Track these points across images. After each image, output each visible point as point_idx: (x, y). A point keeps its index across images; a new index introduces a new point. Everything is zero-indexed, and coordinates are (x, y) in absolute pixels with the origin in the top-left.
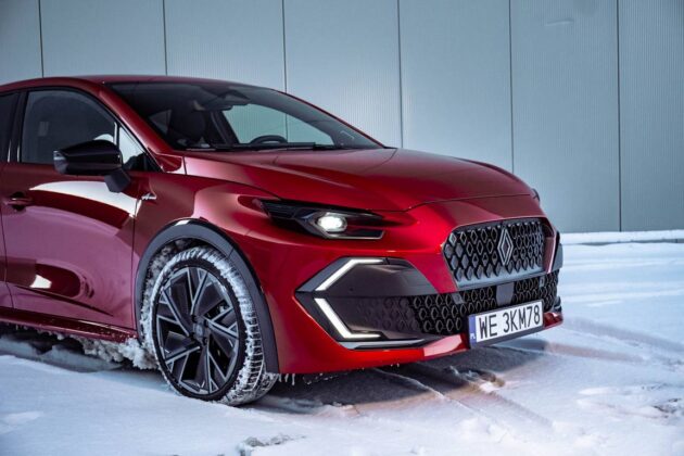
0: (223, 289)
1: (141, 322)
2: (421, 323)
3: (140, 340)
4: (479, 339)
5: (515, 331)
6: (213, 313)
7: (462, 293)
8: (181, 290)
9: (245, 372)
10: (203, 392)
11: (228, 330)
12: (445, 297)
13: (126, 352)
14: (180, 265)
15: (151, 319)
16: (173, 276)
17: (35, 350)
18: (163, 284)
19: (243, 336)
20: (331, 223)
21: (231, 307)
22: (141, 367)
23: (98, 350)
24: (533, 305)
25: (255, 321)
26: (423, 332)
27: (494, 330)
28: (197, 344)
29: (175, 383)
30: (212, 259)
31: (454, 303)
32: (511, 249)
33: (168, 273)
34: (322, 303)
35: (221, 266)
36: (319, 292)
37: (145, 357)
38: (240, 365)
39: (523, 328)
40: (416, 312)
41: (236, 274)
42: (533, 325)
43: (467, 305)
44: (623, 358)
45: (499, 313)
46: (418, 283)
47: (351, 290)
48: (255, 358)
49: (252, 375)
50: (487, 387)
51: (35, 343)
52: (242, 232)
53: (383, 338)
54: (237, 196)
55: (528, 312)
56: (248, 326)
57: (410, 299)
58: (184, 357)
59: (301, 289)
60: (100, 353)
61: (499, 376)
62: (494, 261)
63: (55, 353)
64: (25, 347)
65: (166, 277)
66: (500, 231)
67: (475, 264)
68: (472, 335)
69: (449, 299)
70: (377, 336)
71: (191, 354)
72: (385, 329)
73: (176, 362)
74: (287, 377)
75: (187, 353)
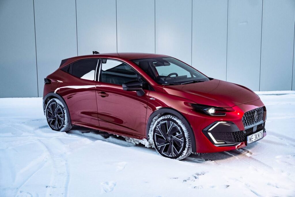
0: (179, 128)
1: (149, 134)
2: (235, 139)
3: (148, 140)
4: (249, 143)
5: (257, 139)
6: (175, 134)
7: (245, 130)
8: (164, 127)
9: (185, 152)
10: (170, 156)
11: (180, 140)
12: (242, 132)
13: (142, 142)
14: (164, 120)
15: (153, 134)
16: (161, 123)
17: (103, 137)
18: (157, 124)
19: (185, 142)
20: (211, 111)
21: (181, 133)
22: (148, 147)
23: (131, 141)
24: (261, 131)
25: (189, 138)
26: (236, 141)
27: (252, 140)
28: (169, 142)
29: (161, 153)
30: (175, 119)
31: (243, 133)
32: (257, 116)
33: (159, 122)
34: (210, 134)
35: (179, 121)
36: (209, 131)
37: (149, 144)
38: (184, 149)
39: (259, 138)
40: (234, 136)
41: (183, 124)
42: (261, 137)
43: (246, 133)
44: (281, 144)
45: (254, 135)
46: (236, 128)
47: (218, 130)
48: (189, 148)
49: (187, 152)
50: (248, 155)
51: (102, 135)
52: (186, 113)
53: (226, 143)
54: (183, 102)
55: (260, 133)
56: (187, 139)
57: (233, 133)
58: (164, 146)
59: (204, 130)
60: (132, 141)
61: (250, 151)
62: (253, 120)
63: (111, 138)
64: (99, 136)
65: (159, 123)
66: (255, 112)
67: (249, 121)
68: (247, 142)
69: (243, 132)
70: (224, 143)
71: (166, 145)
72: (226, 141)
73: (161, 147)
74: (197, 153)
75: (165, 145)
